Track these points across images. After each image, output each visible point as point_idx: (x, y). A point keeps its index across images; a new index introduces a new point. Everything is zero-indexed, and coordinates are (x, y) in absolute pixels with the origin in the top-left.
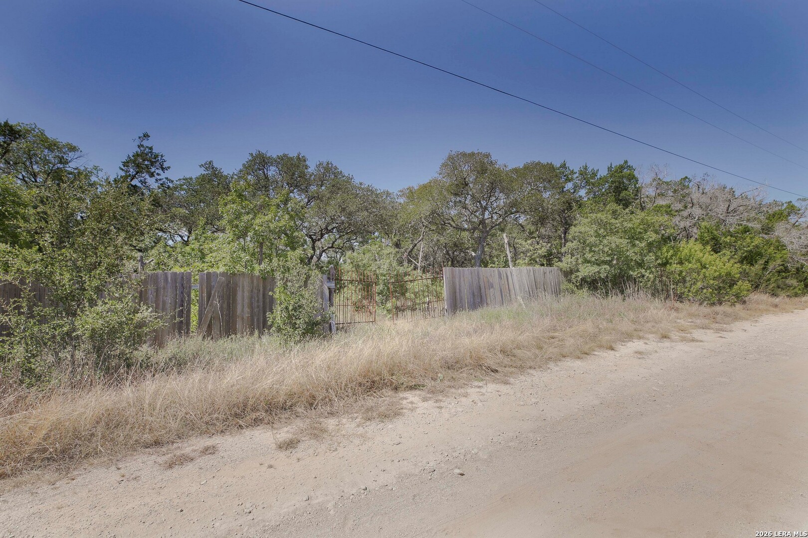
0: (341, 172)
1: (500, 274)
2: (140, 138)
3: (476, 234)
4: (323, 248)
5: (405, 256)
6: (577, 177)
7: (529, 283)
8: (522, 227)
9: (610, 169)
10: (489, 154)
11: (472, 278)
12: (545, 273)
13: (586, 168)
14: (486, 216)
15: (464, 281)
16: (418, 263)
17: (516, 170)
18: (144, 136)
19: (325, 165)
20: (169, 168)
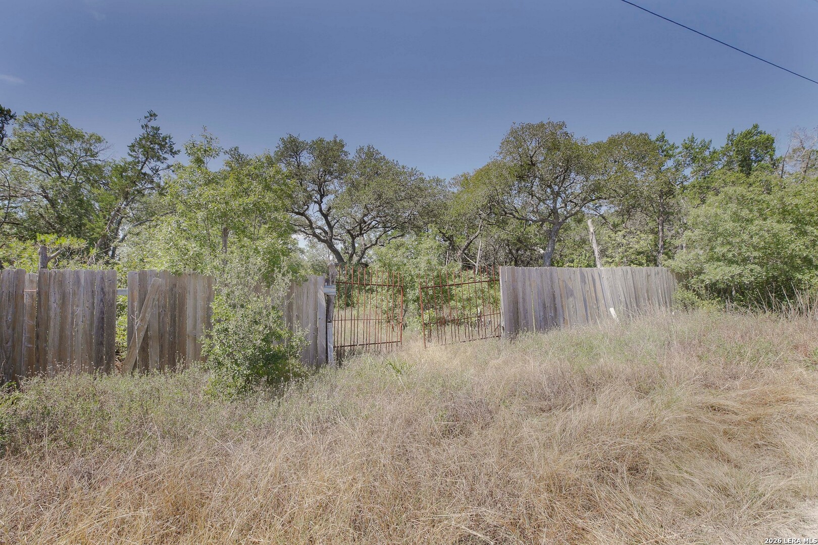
0: (384, 157)
1: (583, 276)
2: (145, 117)
3: (546, 226)
4: (365, 245)
5: (459, 254)
6: (680, 153)
7: (625, 290)
8: (604, 218)
9: (730, 137)
10: (564, 123)
11: (542, 281)
12: (648, 276)
13: (692, 140)
14: (558, 205)
15: (530, 285)
16: (476, 262)
17: (598, 146)
18: (151, 116)
19: (366, 150)
20: (179, 151)
